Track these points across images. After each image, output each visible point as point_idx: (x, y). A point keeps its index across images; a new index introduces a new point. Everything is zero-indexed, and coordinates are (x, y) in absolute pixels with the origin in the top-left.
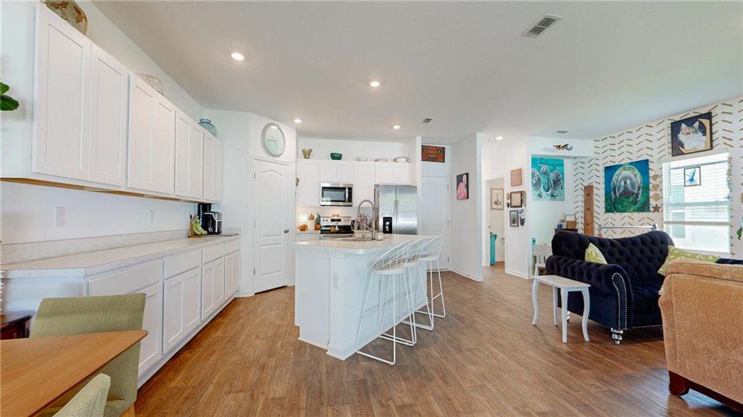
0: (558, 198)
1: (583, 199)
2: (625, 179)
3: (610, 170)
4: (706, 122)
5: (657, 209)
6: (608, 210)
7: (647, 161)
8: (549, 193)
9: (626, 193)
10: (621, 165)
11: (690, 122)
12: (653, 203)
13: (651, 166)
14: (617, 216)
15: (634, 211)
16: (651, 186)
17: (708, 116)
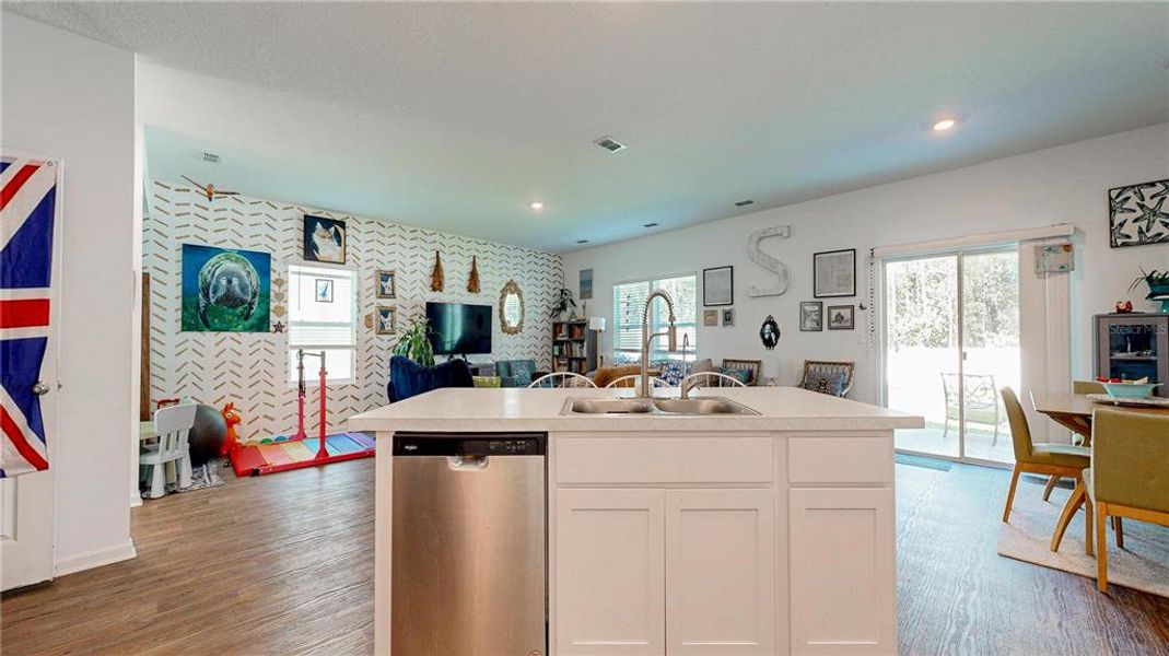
2: (229, 275)
4: (341, 230)
5: (279, 328)
6: (188, 327)
7: (266, 256)
9: (230, 300)
11: (327, 223)
12: (274, 319)
13: (274, 264)
15: (244, 330)
16: (272, 293)
17: (342, 224)
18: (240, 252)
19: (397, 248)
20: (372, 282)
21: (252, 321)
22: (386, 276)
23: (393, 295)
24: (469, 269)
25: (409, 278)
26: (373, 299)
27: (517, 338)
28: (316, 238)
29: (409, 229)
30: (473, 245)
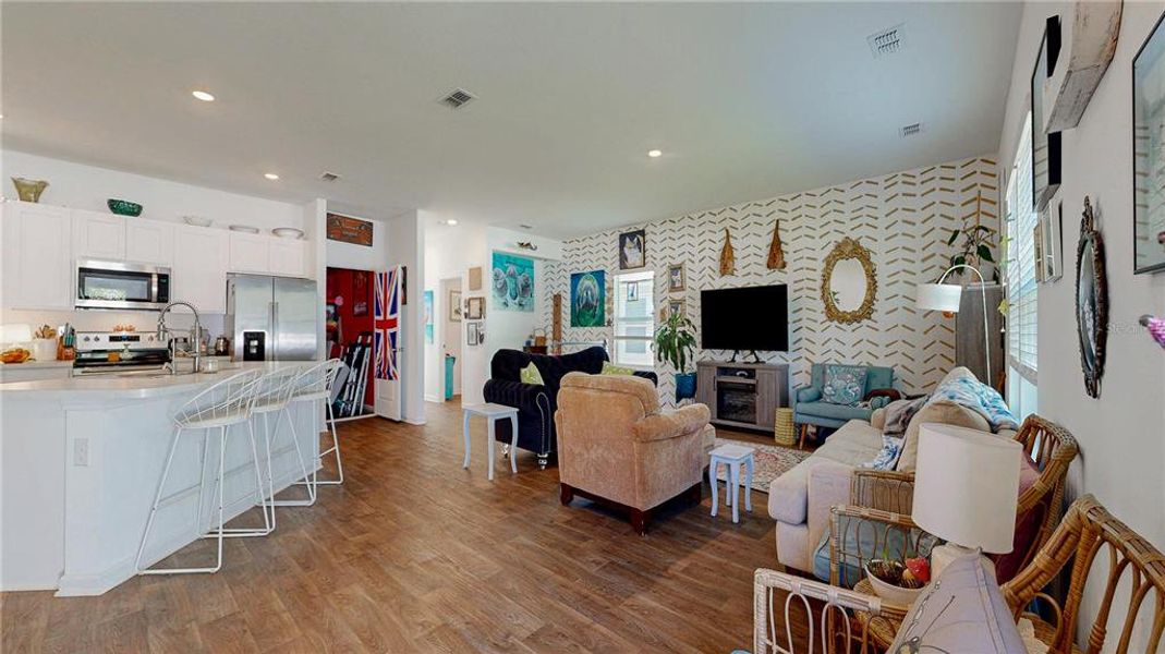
0: (526, 308)
1: (552, 310)
2: (588, 289)
3: (576, 278)
4: (641, 239)
5: (609, 323)
6: (573, 324)
7: (603, 271)
8: (516, 301)
9: (588, 306)
10: (584, 274)
11: (632, 235)
12: (607, 316)
13: (606, 277)
14: (580, 330)
15: (594, 325)
16: (606, 299)
17: (642, 233)
18: (592, 273)
19: (687, 239)
20: (665, 278)
21: (597, 318)
22: (675, 269)
23: (682, 288)
24: (770, 239)
25: (697, 267)
26: (666, 293)
27: (863, 330)
28: (626, 250)
29: (695, 216)
30: (779, 205)
